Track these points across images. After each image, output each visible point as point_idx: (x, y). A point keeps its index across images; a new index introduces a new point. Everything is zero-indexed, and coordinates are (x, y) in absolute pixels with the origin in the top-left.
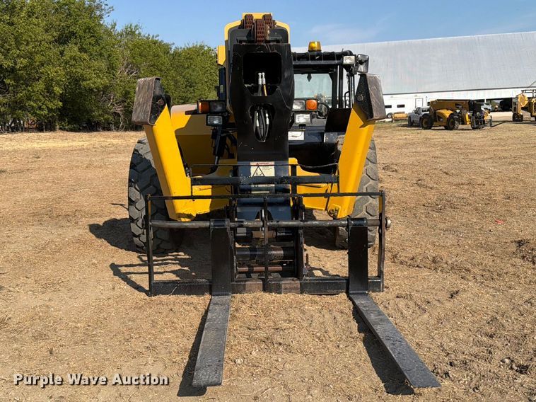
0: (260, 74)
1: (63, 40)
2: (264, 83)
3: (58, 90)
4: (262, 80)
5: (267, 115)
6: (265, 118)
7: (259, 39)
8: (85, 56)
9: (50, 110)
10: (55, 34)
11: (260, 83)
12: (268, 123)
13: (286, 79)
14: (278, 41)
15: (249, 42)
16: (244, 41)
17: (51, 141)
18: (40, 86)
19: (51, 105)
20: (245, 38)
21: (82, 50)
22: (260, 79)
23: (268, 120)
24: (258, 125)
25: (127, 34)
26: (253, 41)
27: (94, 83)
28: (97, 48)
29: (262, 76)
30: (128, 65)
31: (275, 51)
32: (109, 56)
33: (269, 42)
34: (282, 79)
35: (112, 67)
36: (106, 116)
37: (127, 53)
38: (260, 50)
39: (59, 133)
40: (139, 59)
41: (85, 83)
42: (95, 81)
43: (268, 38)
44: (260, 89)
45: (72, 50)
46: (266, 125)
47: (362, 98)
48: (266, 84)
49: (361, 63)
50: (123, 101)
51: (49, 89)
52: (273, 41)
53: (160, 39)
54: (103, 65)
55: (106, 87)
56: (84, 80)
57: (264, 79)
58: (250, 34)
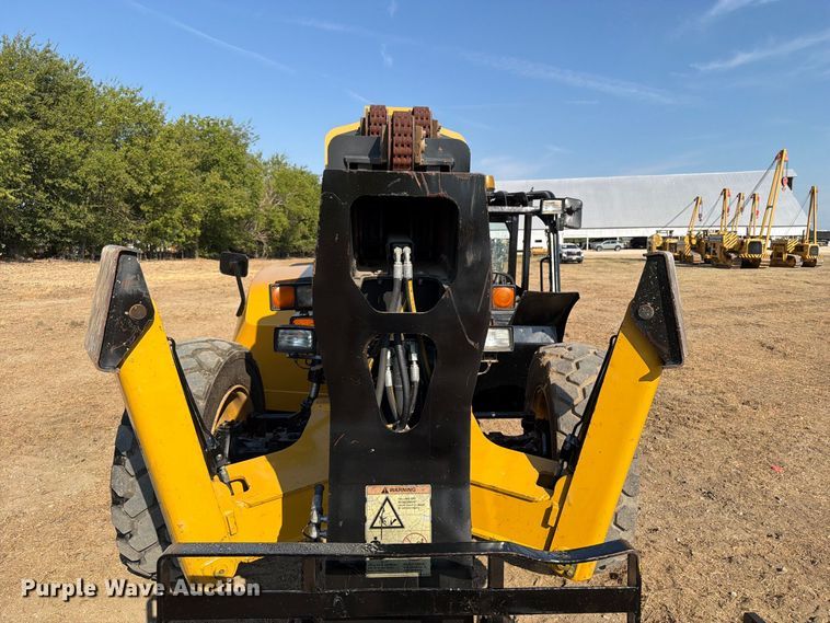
0: (398, 251)
1: (205, 167)
2: (409, 274)
3: (197, 218)
4: (403, 269)
5: (414, 358)
6: (409, 363)
7: (397, 160)
8: (226, 183)
9: (188, 237)
10: (196, 160)
11: (398, 274)
12: (416, 376)
13: (469, 271)
14: (444, 168)
15: (375, 167)
16: (364, 165)
17: (184, 271)
18: (178, 212)
19: (189, 233)
20: (366, 159)
21: (224, 177)
22: (398, 264)
23: (415, 369)
24: (390, 383)
25: (274, 164)
26: (384, 167)
27: (235, 211)
28: (240, 176)
29: (403, 255)
30: (273, 194)
31: (442, 193)
32: (253, 184)
33: (424, 168)
34: (460, 270)
35: (254, 196)
36: (249, 244)
37: (273, 182)
38: (398, 188)
39: (198, 261)
40: (284, 189)
41: (225, 211)
42: (235, 209)
43: (422, 160)
44: (397, 289)
45: (214, 177)
46: (411, 383)
47: (649, 311)
48: (415, 280)
49: (570, 211)
50: (267, 230)
51: (187, 217)
52: (433, 168)
53: (307, 170)
54: (246, 193)
55: (248, 217)
56: (225, 208)
57: (409, 264)
58: (376, 150)
